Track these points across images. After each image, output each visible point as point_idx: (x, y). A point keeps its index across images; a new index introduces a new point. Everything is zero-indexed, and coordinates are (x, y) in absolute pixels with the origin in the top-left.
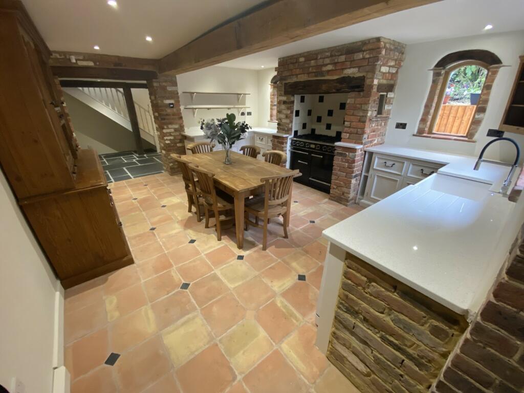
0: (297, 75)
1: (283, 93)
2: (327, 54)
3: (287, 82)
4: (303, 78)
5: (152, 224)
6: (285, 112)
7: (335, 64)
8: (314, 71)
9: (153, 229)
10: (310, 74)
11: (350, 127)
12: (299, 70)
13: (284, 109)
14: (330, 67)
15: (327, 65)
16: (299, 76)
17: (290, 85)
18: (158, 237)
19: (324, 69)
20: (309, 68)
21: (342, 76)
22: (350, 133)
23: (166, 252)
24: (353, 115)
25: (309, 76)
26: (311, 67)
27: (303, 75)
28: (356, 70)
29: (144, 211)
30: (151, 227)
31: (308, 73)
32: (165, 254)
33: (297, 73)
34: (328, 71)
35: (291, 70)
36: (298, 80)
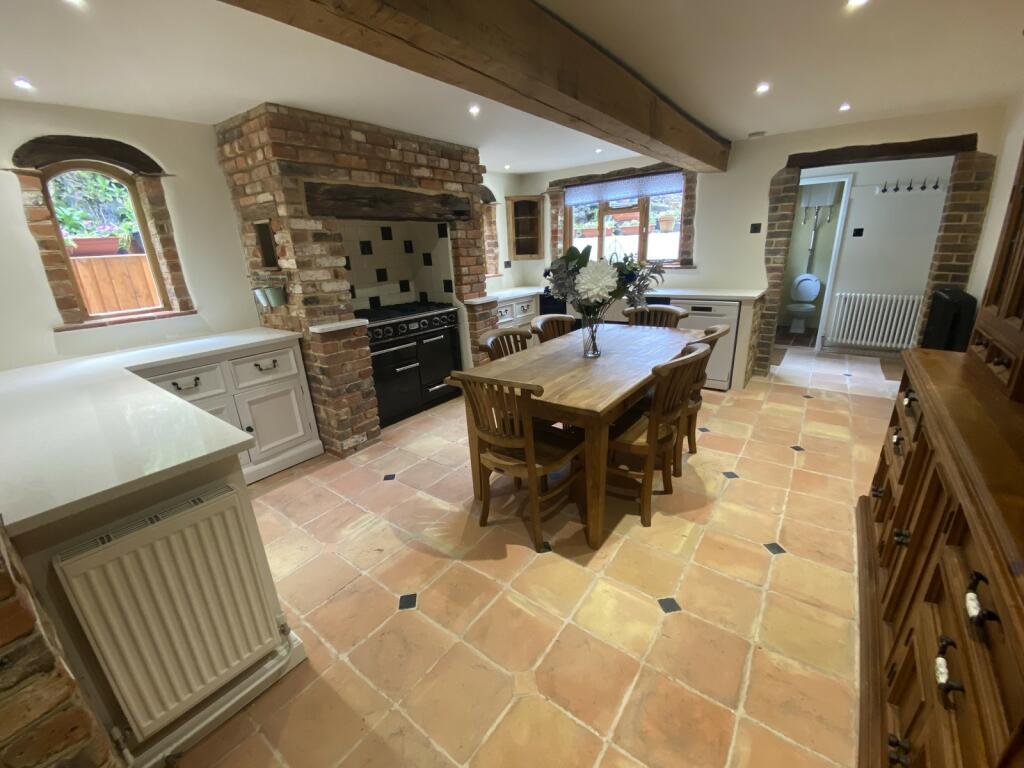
0: (349, 170)
1: (304, 208)
2: (414, 146)
3: (315, 180)
4: (368, 180)
5: (764, 564)
6: (326, 262)
7: (433, 168)
8: (397, 171)
9: (775, 548)
10: (384, 176)
11: (469, 275)
12: (356, 158)
13: (321, 256)
14: (425, 173)
15: (419, 166)
16: (354, 173)
17: (328, 191)
18: (781, 523)
19: (417, 172)
20: (384, 161)
21: (442, 192)
22: (471, 284)
23: (788, 490)
24: (469, 256)
25: (381, 181)
26: (391, 161)
27: (366, 174)
28: (458, 187)
29: (748, 646)
30: (774, 556)
31: (380, 173)
32: (792, 489)
33: (353, 164)
34: (420, 179)
35: (334, 154)
36: (350, 183)
